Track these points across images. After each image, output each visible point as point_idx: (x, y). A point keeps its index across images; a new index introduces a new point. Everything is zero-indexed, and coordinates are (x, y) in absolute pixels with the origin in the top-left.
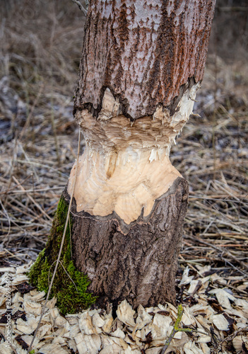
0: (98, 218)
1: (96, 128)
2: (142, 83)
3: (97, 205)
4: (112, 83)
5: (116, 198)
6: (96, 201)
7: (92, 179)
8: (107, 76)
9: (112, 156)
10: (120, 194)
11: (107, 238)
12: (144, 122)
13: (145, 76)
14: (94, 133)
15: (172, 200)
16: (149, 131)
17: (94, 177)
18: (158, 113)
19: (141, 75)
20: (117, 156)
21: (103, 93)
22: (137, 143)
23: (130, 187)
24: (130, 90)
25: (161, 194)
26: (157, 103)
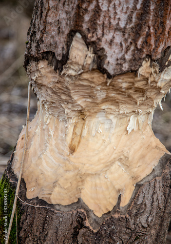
0: (57, 207)
1: (59, 85)
2: (125, 28)
3: (57, 189)
4: (85, 26)
5: (82, 181)
6: (55, 184)
7: (48, 153)
8: (79, 17)
9: (76, 123)
10: (88, 175)
11: (70, 236)
12: (126, 80)
13: (130, 19)
14: (54, 93)
15: (157, 185)
16: (131, 91)
17: (52, 150)
18: (145, 68)
19: (123, 17)
20: (84, 124)
21: (72, 40)
22: (113, 107)
23: (102, 165)
24: (108, 37)
25: (143, 176)
26: (144, 56)
